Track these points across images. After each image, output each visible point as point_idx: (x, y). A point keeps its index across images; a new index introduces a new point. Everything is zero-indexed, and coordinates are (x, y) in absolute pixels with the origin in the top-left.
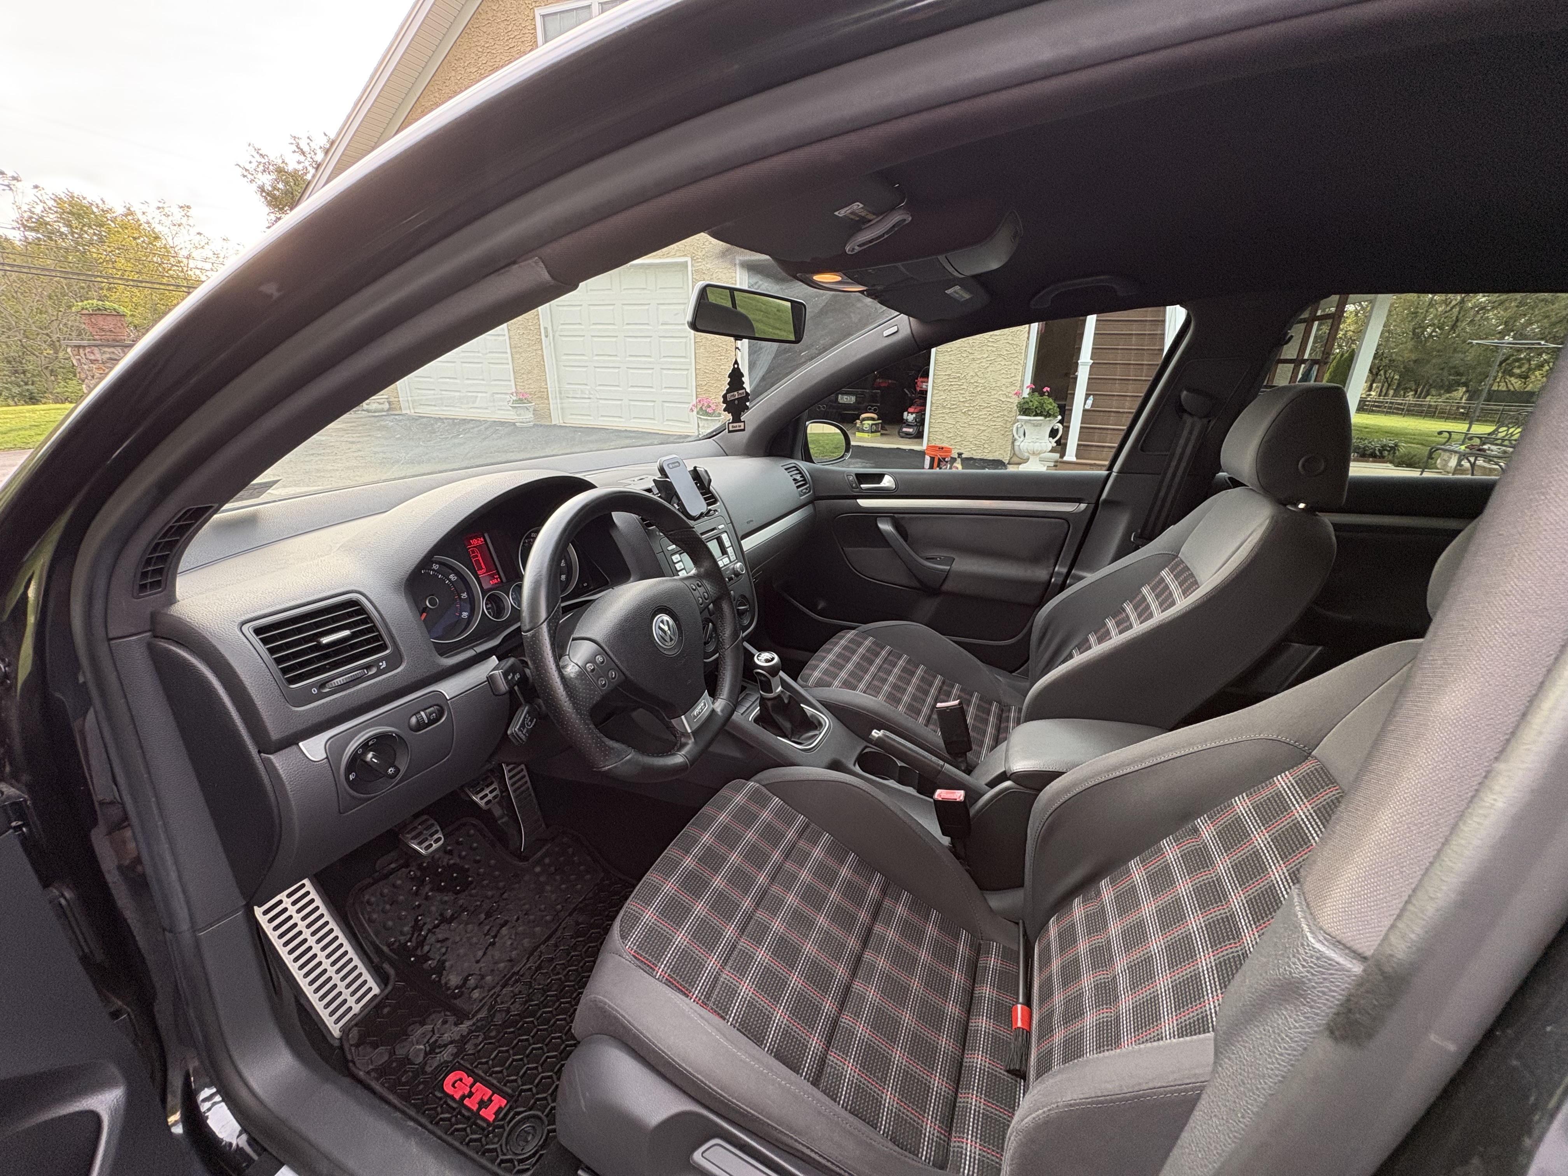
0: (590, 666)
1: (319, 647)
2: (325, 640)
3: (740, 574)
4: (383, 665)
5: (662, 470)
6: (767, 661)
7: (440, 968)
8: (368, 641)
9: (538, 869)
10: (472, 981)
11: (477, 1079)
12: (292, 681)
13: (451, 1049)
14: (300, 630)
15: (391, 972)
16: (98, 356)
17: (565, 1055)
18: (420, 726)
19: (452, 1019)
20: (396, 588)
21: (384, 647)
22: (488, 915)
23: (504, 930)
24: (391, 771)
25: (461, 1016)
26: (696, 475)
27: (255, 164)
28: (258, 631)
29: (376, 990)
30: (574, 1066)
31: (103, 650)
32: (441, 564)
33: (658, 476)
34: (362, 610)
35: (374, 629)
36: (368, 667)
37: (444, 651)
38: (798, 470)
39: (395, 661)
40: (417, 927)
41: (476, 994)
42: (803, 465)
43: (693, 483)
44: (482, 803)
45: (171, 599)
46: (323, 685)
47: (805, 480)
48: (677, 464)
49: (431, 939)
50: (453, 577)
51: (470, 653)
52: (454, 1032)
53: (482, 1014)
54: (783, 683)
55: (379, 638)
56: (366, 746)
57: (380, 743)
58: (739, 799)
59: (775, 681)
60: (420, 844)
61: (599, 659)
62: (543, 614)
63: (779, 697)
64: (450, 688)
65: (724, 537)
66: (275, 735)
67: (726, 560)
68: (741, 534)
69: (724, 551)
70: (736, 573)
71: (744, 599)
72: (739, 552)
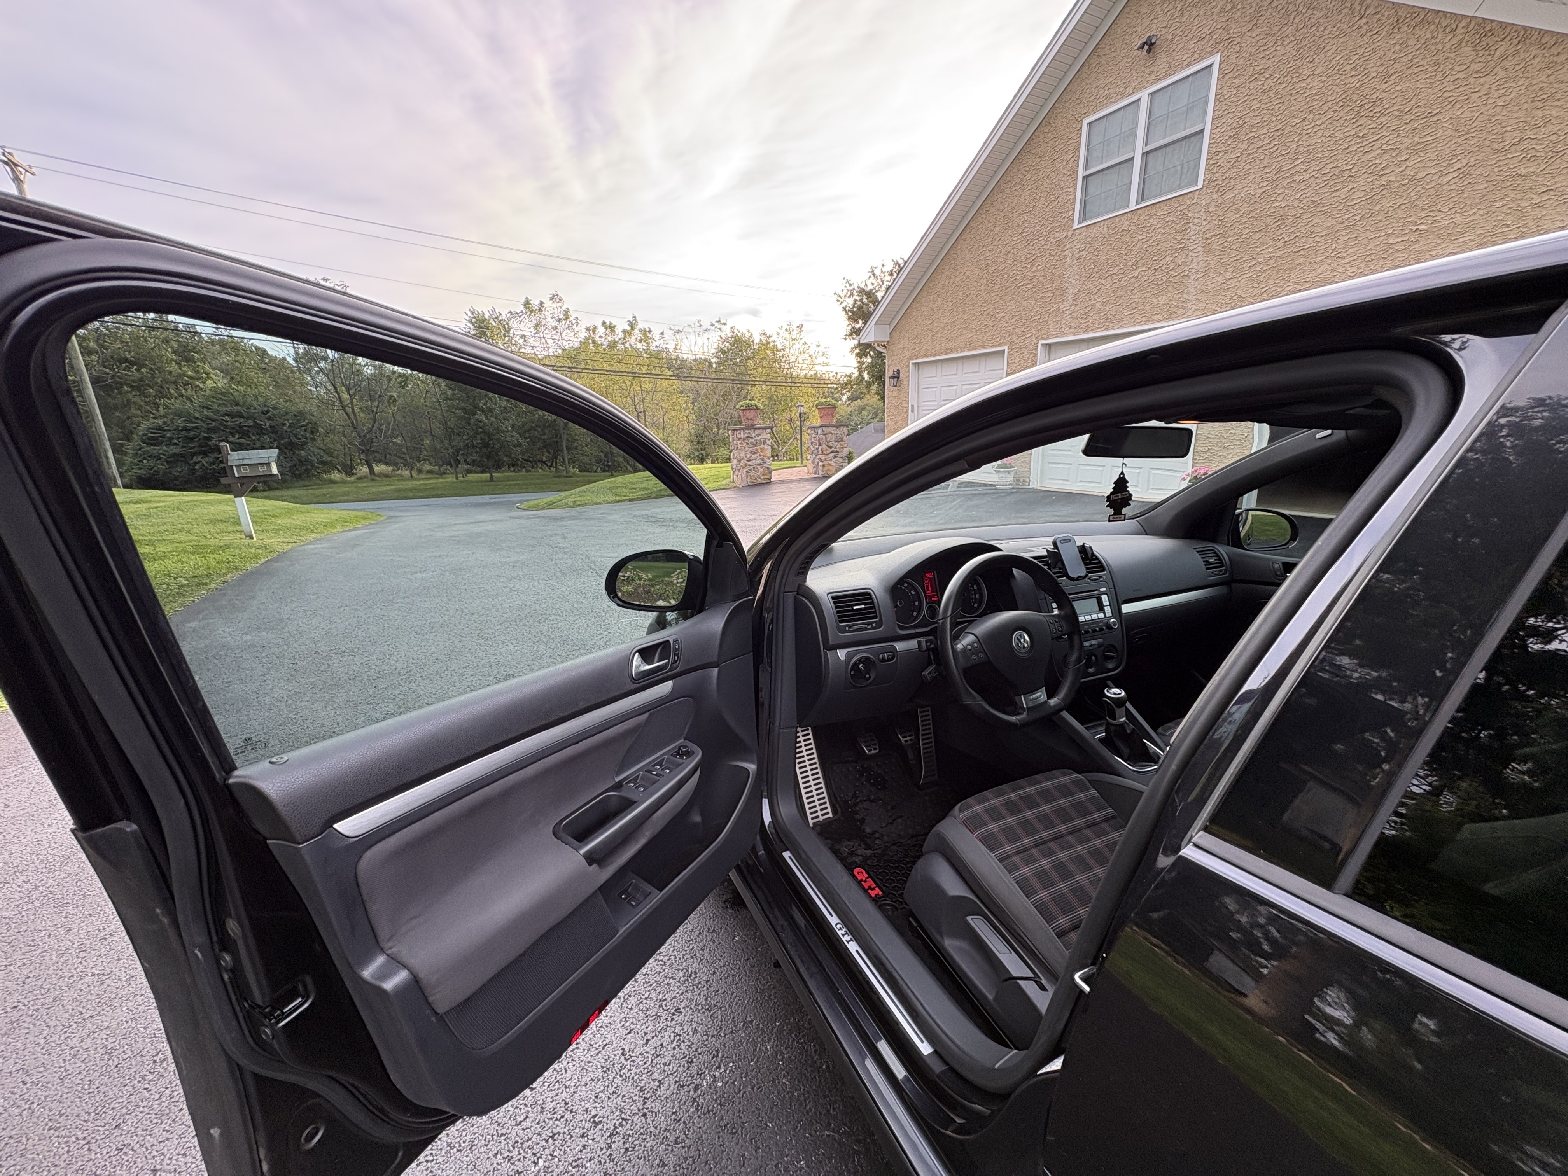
0: (969, 647)
1: (853, 610)
2: (855, 608)
3: (1112, 628)
4: (874, 625)
5: (1055, 544)
6: (1115, 694)
7: (863, 821)
8: (870, 613)
9: (927, 798)
10: (877, 835)
11: (870, 876)
12: (841, 622)
13: (861, 858)
14: (846, 602)
15: (839, 810)
16: (742, 436)
17: (919, 857)
18: (883, 660)
19: (863, 846)
20: (886, 592)
21: (876, 617)
22: (893, 808)
23: (899, 820)
24: (867, 676)
25: (868, 847)
26: (1083, 550)
27: (845, 291)
28: (833, 598)
29: (830, 815)
30: (920, 863)
31: (781, 596)
32: (909, 584)
33: (1051, 547)
34: (871, 598)
35: (874, 607)
36: (868, 624)
37: (902, 628)
38: (1215, 553)
39: (879, 624)
40: (855, 796)
41: (877, 842)
42: (1223, 550)
43: (1079, 556)
44: (903, 740)
45: (805, 581)
46: (850, 627)
47: (1221, 562)
48: (1068, 540)
49: (861, 805)
50: (913, 592)
51: (912, 631)
52: (861, 851)
53: (879, 851)
54: (1129, 714)
55: (875, 612)
56: (860, 660)
57: (866, 661)
58: (1064, 779)
59: (1120, 711)
60: (866, 747)
61: (976, 645)
62: (949, 613)
63: (1122, 725)
64: (899, 646)
65: (1105, 598)
66: (831, 643)
67: (1101, 615)
68: (1123, 599)
69: (1101, 608)
70: (1108, 626)
71: (1112, 648)
72: (1116, 611)
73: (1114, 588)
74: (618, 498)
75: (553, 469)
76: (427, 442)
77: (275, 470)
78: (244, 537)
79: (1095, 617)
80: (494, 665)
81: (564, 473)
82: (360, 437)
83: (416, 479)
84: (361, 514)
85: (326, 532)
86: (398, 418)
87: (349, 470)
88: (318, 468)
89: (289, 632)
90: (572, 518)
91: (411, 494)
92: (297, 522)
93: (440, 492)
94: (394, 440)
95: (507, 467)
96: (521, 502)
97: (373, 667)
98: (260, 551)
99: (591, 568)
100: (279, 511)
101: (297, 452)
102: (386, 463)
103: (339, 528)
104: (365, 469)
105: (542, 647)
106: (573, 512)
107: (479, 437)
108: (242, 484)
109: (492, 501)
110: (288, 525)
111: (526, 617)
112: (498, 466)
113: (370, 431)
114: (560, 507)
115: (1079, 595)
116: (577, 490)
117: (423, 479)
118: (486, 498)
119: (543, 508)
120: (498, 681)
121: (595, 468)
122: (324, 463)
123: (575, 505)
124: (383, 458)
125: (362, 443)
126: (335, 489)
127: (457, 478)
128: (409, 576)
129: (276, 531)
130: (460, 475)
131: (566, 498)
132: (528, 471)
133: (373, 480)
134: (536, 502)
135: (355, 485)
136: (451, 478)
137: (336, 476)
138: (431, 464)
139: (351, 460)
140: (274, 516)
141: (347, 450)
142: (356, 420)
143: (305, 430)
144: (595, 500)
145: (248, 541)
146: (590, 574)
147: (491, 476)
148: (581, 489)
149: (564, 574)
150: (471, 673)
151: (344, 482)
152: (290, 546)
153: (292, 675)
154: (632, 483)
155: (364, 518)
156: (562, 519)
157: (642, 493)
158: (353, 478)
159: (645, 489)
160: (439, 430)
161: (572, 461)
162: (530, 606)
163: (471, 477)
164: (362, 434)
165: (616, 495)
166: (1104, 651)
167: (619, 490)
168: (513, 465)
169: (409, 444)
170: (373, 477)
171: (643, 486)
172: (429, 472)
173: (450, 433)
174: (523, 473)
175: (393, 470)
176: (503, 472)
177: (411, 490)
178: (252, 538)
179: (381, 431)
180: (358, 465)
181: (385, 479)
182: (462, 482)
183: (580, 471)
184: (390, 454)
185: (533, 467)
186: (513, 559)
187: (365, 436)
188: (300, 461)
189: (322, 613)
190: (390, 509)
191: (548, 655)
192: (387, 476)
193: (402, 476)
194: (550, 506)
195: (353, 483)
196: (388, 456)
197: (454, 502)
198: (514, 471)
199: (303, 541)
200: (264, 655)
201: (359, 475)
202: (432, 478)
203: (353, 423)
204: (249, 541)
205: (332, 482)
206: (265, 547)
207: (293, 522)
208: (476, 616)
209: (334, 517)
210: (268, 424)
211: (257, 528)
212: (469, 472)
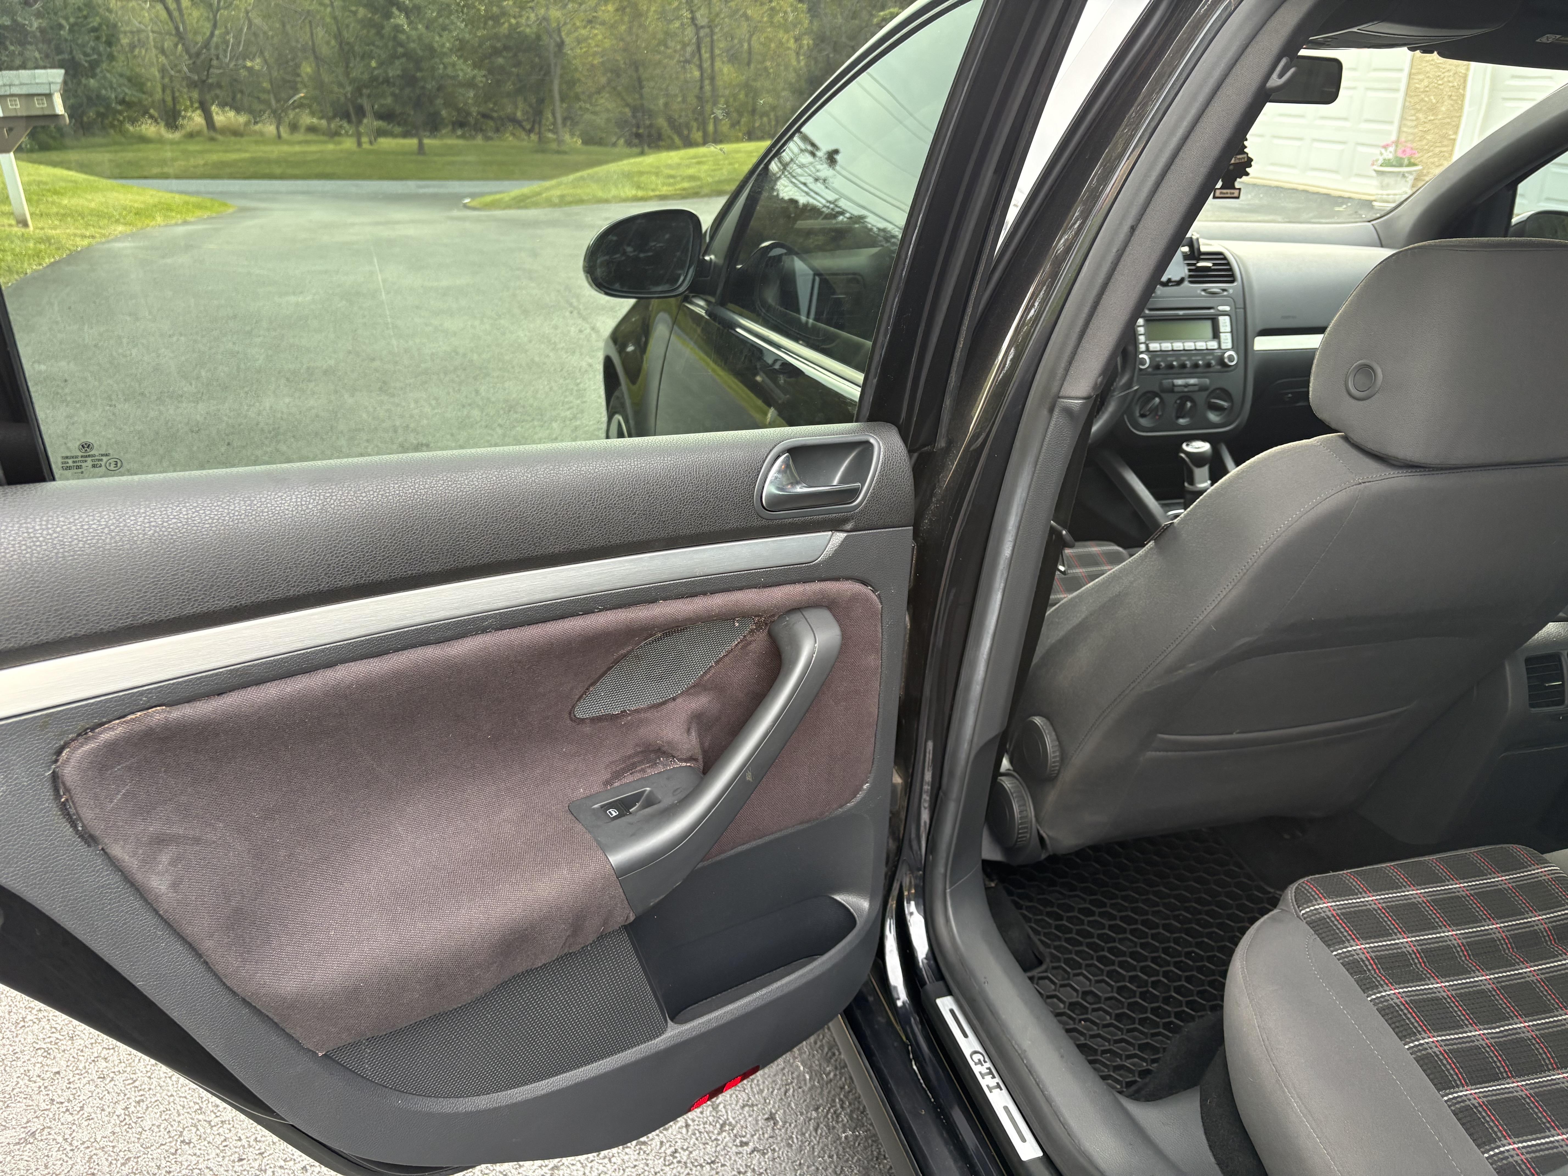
3: (1229, 366)
6: (1196, 448)
59: (1200, 473)
65: (1224, 322)
67: (1213, 345)
68: (1259, 328)
69: (1216, 335)
70: (1221, 362)
71: (1225, 394)
72: (1243, 342)
73: (1245, 308)
74: (640, 193)
75: (534, 137)
76: (307, 69)
77: (59, 108)
78: (13, 222)
79: (1201, 345)
80: (400, 431)
81: (554, 146)
82: (190, 57)
83: (288, 143)
84: (193, 199)
85: (140, 225)
86: (257, 21)
87: (172, 119)
88: (120, 113)
89: (99, 364)
90: (554, 223)
91: (278, 171)
92: (93, 205)
93: (329, 170)
94: (249, 64)
95: (450, 127)
96: (473, 196)
97: (225, 418)
98: (43, 247)
99: (571, 305)
100: (63, 184)
101: (84, 81)
102: (238, 110)
103: (159, 219)
104: (197, 119)
105: (476, 413)
106: (557, 214)
107: (397, 62)
108: (10, 130)
109: (421, 191)
110: (79, 208)
111: (456, 369)
112: (434, 125)
113: (207, 45)
114: (536, 205)
115: (1181, 313)
116: (571, 177)
117: (300, 143)
118: (410, 186)
119: (508, 207)
120: (405, 450)
121: (614, 139)
122: (127, 104)
123: (563, 202)
124: (229, 100)
125: (193, 68)
126: (149, 153)
127: (359, 144)
128: (277, 299)
129: (63, 217)
130: (365, 139)
131: (547, 189)
132: (487, 138)
133: (212, 139)
134: (498, 197)
135: (182, 147)
136: (349, 144)
137: (149, 128)
138: (313, 114)
139: (174, 98)
140: (56, 192)
141: (167, 80)
142: (183, 23)
143: (98, 38)
144: (600, 194)
145: (18, 230)
146: (567, 314)
147: (421, 145)
148: (578, 174)
149: (526, 312)
150: (365, 438)
151: (161, 141)
152: (86, 242)
153: (109, 420)
154: (669, 166)
155: (199, 206)
156: (535, 224)
157: (686, 185)
158: (177, 135)
159: (692, 178)
160: (327, 48)
161: (569, 119)
162: (464, 355)
163: (386, 143)
164: (193, 50)
165: (639, 187)
166: (1209, 396)
167: (643, 179)
168: (462, 125)
169: (275, 74)
170: (213, 134)
171: (691, 171)
172: (312, 129)
173: (346, 52)
174: (479, 140)
175: (247, 124)
176: (442, 137)
177: (278, 162)
178: (26, 225)
179: (226, 43)
180: (186, 110)
181: (233, 138)
182: (369, 152)
183: (586, 142)
184: (242, 92)
185: (497, 130)
186: (445, 283)
187: (198, 54)
188: (89, 98)
189: (144, 341)
190: (243, 195)
191: (483, 423)
192: (236, 133)
193: (262, 134)
194: (521, 202)
195: (178, 143)
196: (239, 96)
197: (354, 190)
198: (463, 137)
199: (104, 235)
200: (67, 390)
201: (188, 129)
202: (315, 142)
203: (177, 28)
204: (23, 230)
205: (143, 139)
206: (47, 240)
207: (86, 203)
208: (377, 363)
209: (151, 201)
210: (35, 25)
211: (33, 209)
212: (381, 133)
